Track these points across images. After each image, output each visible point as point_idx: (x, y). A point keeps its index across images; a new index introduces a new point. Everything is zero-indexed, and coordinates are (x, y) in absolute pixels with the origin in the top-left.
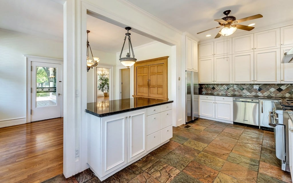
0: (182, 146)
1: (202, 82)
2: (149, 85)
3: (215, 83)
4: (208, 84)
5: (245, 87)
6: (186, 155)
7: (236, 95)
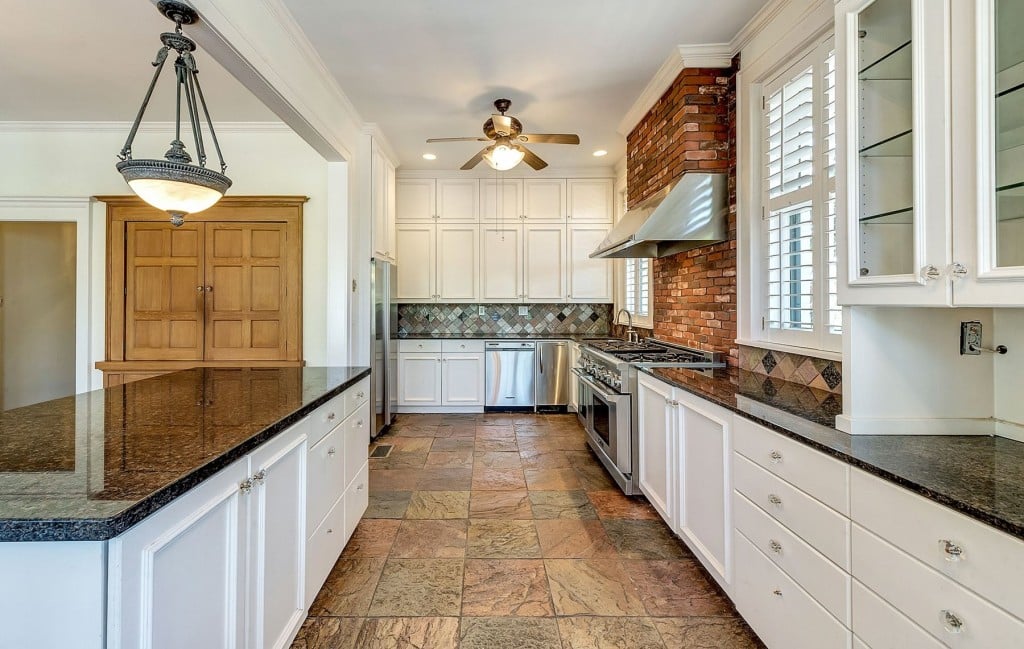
0: (406, 524)
1: (405, 296)
2: (204, 310)
3: (439, 301)
4: (416, 304)
5: (502, 312)
6: (438, 554)
7: (484, 334)
